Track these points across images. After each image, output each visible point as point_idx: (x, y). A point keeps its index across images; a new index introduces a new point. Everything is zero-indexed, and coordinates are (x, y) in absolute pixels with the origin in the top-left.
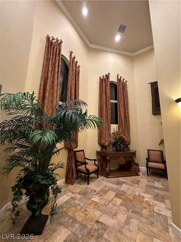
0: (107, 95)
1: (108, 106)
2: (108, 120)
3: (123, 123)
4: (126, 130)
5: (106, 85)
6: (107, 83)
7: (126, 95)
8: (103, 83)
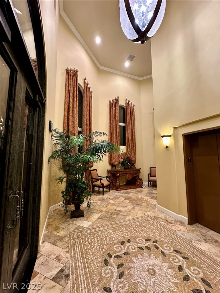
0: (117, 119)
1: (117, 129)
2: (117, 142)
3: (131, 145)
4: (132, 151)
5: (115, 109)
6: (116, 107)
7: (133, 119)
8: (112, 107)
